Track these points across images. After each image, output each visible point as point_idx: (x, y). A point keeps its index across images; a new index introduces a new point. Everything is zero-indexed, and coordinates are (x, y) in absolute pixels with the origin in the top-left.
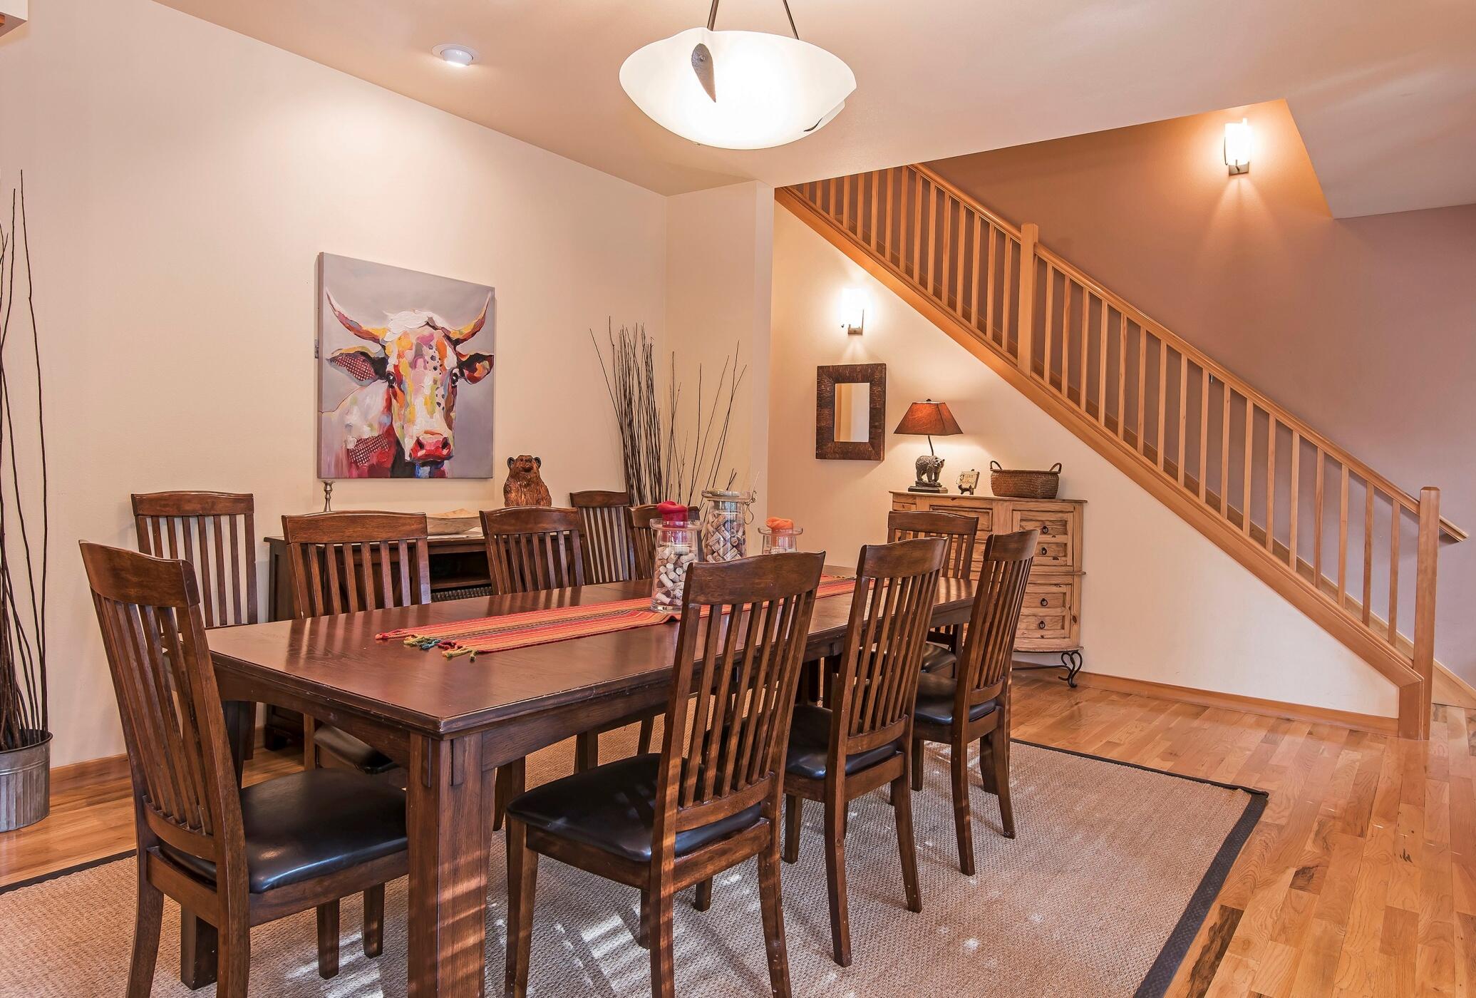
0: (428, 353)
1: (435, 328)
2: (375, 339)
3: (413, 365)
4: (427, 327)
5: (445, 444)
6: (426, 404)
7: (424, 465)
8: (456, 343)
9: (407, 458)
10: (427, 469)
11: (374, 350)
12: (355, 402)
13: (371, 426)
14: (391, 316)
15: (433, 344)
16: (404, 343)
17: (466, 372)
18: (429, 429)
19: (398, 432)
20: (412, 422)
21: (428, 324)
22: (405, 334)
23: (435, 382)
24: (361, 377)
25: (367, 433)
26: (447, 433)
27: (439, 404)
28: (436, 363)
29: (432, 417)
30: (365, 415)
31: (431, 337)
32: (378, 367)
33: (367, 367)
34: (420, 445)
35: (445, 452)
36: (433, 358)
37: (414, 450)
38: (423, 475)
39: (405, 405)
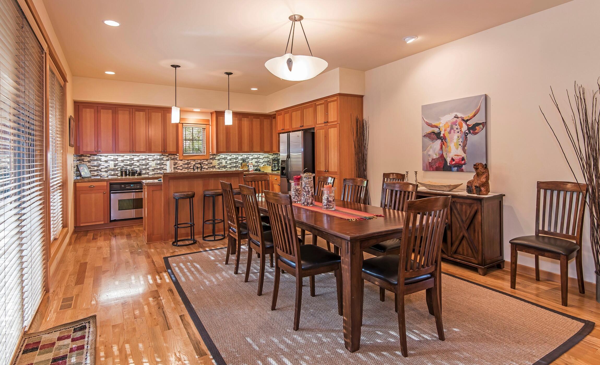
0: (455, 127)
1: (458, 118)
2: (437, 127)
3: (450, 133)
4: (455, 118)
5: (463, 159)
6: (455, 145)
7: (454, 167)
8: (466, 121)
9: (448, 164)
10: (456, 168)
11: (436, 130)
12: (431, 148)
13: (436, 154)
14: (441, 118)
15: (457, 123)
16: (447, 126)
17: (471, 131)
18: (456, 154)
19: (445, 156)
20: (450, 152)
21: (455, 117)
22: (447, 123)
23: (458, 137)
24: (433, 140)
25: (435, 157)
26: (464, 155)
27: (460, 145)
28: (458, 130)
29: (457, 150)
30: (434, 151)
31: (456, 121)
32: (437, 136)
33: (434, 136)
34: (453, 160)
35: (463, 162)
36: (457, 129)
37: (451, 162)
38: (454, 171)
39: (447, 146)
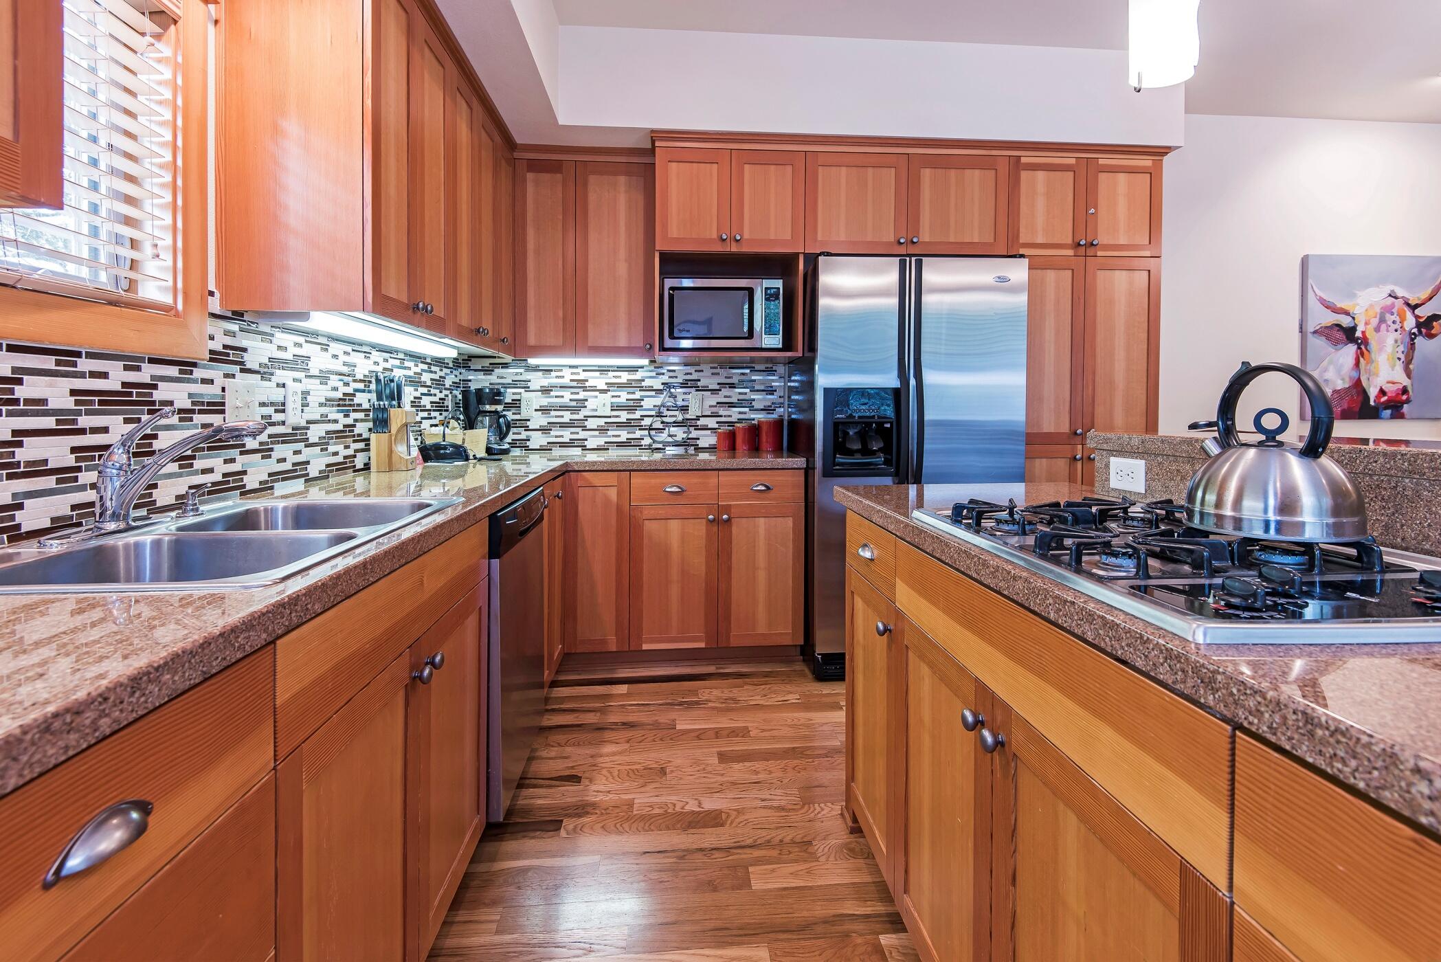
0: (1390, 318)
1: (1396, 298)
2: (1347, 313)
3: (1377, 329)
4: (1390, 298)
5: (1405, 390)
6: (1388, 359)
7: (1386, 408)
8: (1413, 308)
9: (1372, 403)
10: (1388, 412)
11: (1346, 321)
12: (1330, 363)
13: (1343, 379)
14: (1359, 293)
15: (1395, 310)
16: (1371, 313)
17: (1423, 330)
18: (1390, 379)
19: (1365, 383)
20: (1377, 375)
21: (1390, 295)
22: (1371, 306)
23: (1396, 341)
24: (1336, 343)
25: (1340, 385)
26: (1405, 381)
27: (1399, 359)
28: (1397, 326)
29: (1393, 370)
30: (1339, 371)
31: (1393, 306)
32: (1349, 334)
33: (1340, 335)
34: (1382, 392)
35: (1404, 397)
36: (1394, 322)
37: (1378, 397)
38: (1386, 417)
39: (1370, 362)
